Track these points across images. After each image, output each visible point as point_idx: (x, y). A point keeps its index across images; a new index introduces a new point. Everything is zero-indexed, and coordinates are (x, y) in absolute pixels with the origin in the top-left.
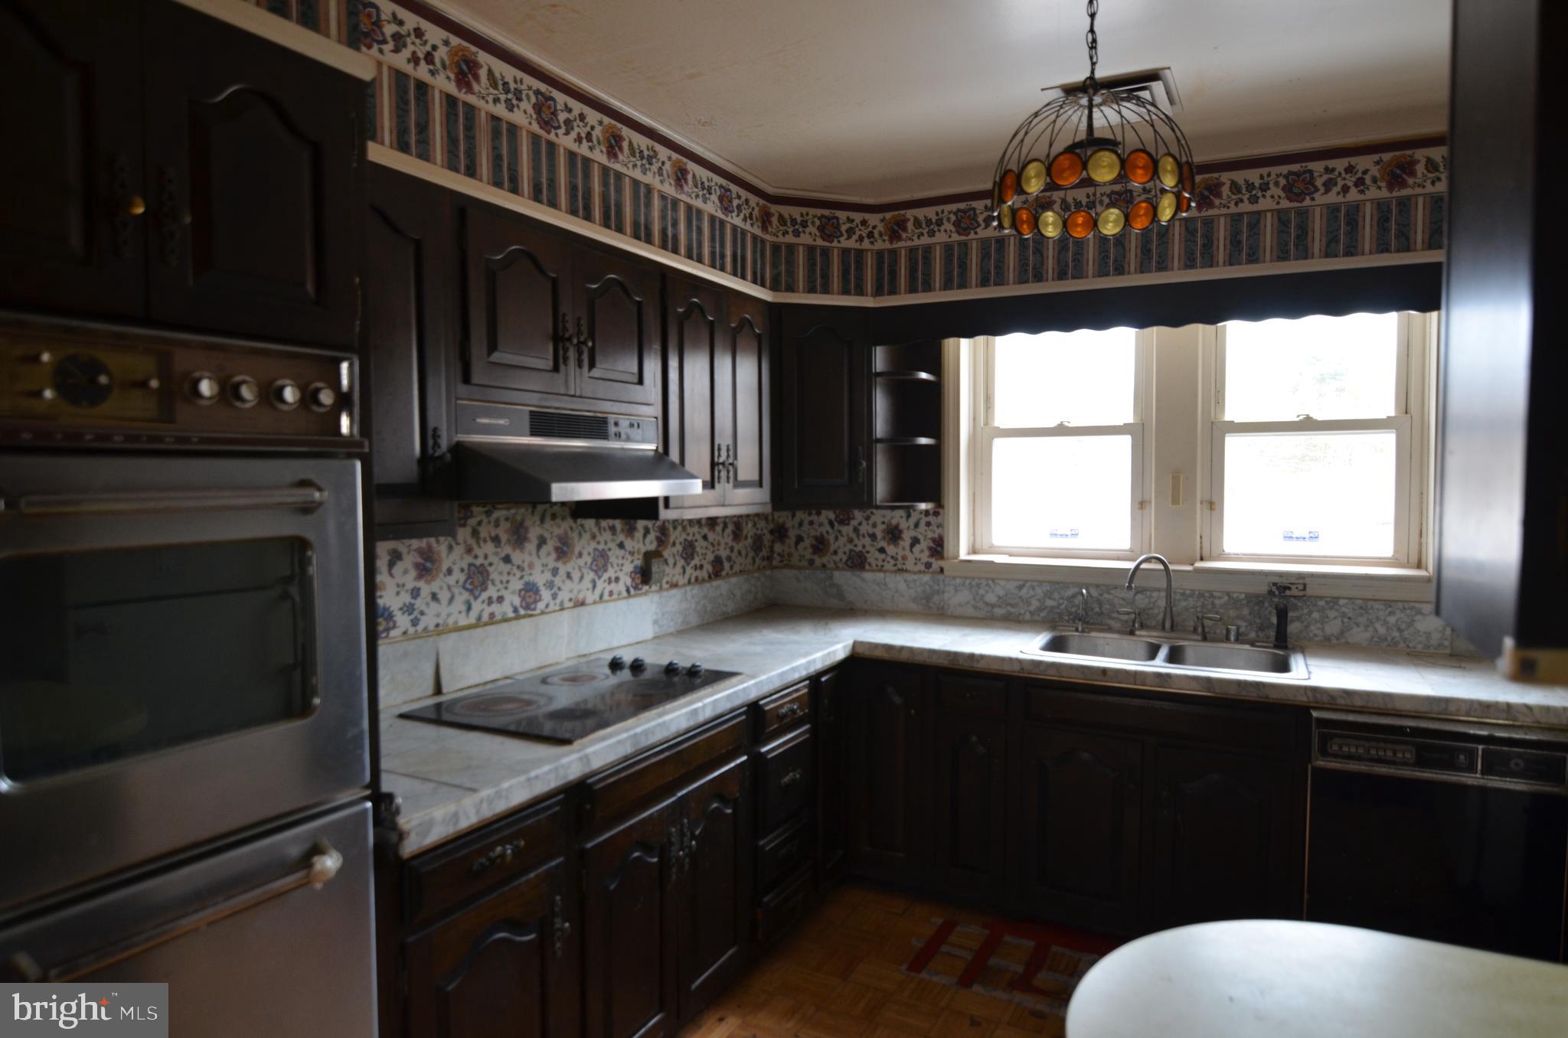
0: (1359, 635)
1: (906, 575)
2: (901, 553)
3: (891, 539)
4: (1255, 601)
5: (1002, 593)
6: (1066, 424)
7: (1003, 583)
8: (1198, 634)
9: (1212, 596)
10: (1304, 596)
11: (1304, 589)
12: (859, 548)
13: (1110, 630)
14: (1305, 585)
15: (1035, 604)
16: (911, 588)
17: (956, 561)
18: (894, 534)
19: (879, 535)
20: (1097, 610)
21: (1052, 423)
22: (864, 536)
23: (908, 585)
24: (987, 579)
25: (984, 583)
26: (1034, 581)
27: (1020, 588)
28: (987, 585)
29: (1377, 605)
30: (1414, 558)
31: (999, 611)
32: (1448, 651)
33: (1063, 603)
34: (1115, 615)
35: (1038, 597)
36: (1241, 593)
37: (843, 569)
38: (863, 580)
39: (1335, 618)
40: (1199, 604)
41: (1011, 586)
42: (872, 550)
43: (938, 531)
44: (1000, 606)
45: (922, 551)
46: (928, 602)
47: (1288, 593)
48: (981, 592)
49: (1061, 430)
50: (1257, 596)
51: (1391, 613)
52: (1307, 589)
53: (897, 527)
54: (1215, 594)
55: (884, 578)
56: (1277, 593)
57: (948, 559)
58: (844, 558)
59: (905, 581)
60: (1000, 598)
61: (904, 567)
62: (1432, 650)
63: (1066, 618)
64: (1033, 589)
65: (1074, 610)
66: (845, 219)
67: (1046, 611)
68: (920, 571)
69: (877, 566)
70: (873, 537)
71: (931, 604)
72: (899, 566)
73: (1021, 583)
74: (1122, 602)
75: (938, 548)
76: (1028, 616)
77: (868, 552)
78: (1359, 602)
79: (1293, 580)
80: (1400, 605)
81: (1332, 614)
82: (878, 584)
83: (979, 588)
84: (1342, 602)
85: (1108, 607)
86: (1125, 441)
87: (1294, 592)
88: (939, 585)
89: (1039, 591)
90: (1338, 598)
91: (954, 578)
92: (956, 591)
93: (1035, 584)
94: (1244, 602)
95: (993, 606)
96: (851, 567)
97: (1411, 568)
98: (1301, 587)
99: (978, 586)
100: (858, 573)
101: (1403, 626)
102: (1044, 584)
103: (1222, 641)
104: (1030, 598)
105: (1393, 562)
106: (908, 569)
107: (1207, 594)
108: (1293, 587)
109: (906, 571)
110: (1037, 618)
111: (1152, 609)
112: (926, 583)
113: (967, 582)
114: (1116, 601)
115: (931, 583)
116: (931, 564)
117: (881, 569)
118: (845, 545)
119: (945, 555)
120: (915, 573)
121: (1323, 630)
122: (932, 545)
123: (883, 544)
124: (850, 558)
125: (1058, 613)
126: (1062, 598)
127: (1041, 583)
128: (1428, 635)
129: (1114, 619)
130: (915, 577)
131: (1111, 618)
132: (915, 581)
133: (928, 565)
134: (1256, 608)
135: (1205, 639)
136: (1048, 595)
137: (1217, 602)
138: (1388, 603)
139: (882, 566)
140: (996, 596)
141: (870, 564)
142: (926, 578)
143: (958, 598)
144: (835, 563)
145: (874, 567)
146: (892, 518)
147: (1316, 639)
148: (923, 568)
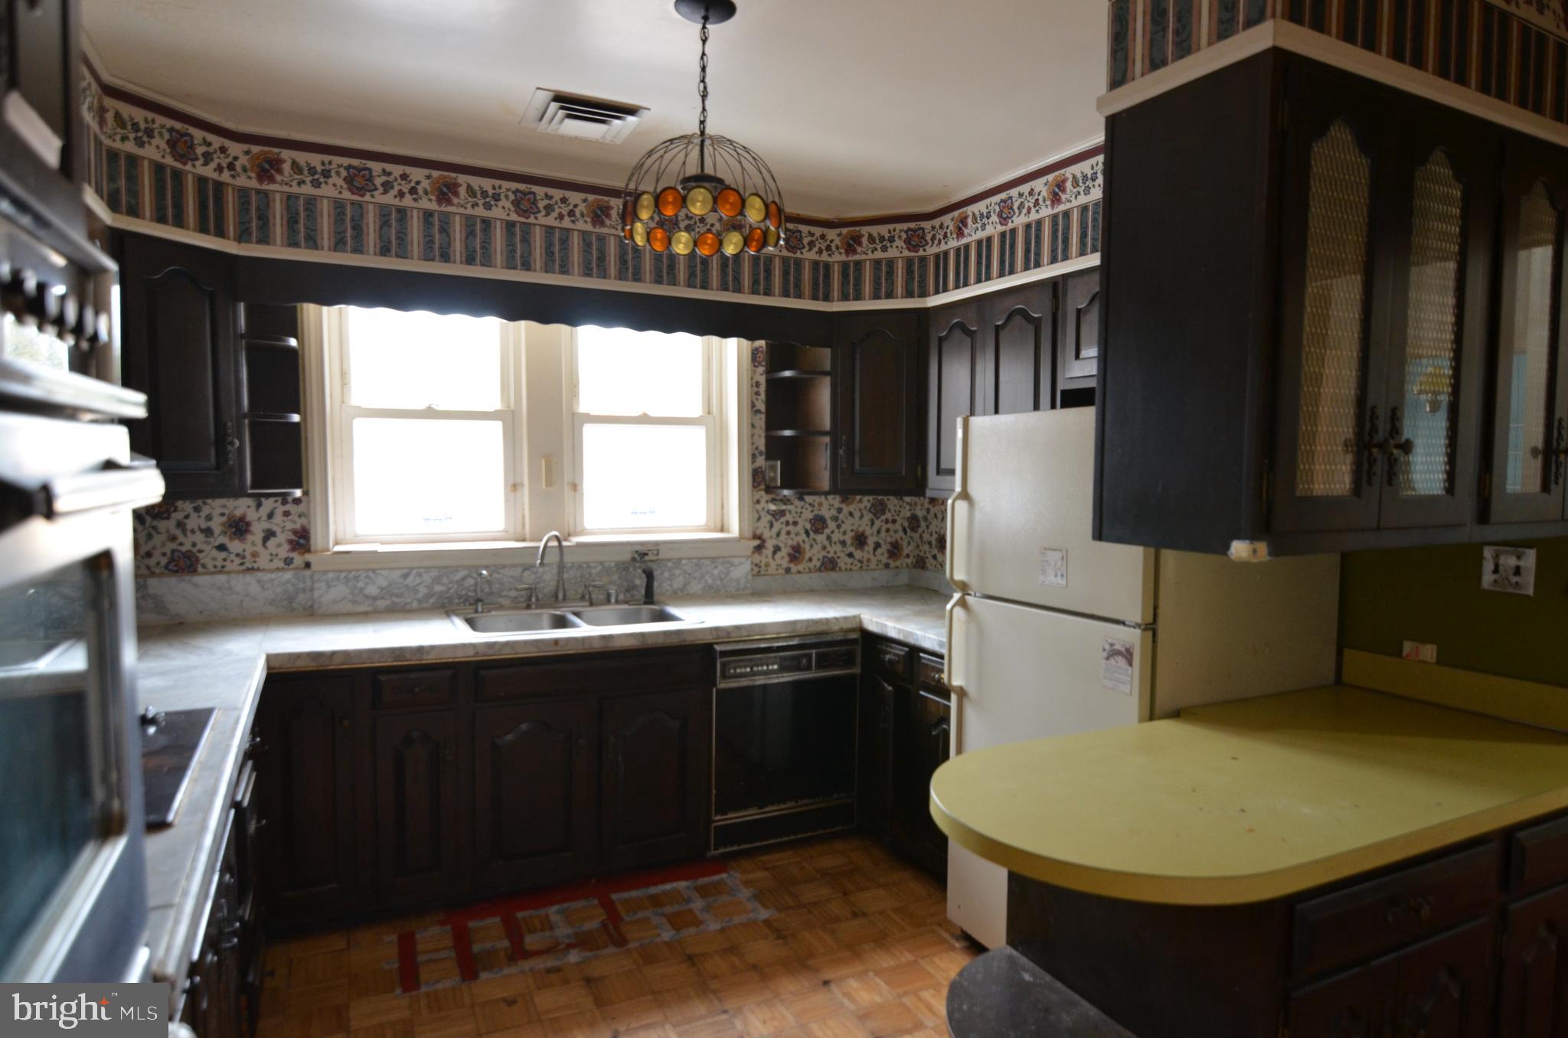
0: (696, 587)
1: (260, 574)
2: (249, 549)
3: (235, 534)
4: (623, 567)
5: (384, 584)
6: (435, 407)
7: (385, 573)
8: (585, 601)
9: (589, 567)
10: (658, 560)
11: (658, 554)
12: (187, 547)
13: (501, 607)
14: (658, 550)
15: (423, 591)
16: (268, 589)
17: (328, 553)
18: (239, 527)
19: (217, 530)
20: (487, 590)
21: (421, 406)
22: (193, 532)
23: (263, 587)
24: (367, 570)
25: (363, 574)
26: (421, 568)
27: (405, 576)
28: (367, 577)
29: (707, 562)
30: (719, 525)
31: (382, 604)
32: (750, 591)
33: (452, 587)
34: (504, 593)
35: (425, 584)
36: (611, 562)
37: (162, 575)
38: (196, 585)
39: (680, 575)
40: (579, 574)
41: (396, 575)
42: (207, 548)
43: (303, 521)
44: (382, 598)
45: (280, 545)
46: (291, 603)
47: (646, 558)
48: (360, 585)
49: (430, 413)
50: (624, 563)
51: (715, 567)
52: (660, 554)
53: (242, 519)
54: (592, 564)
55: (228, 581)
56: (638, 559)
57: (316, 552)
58: (164, 561)
59: (259, 581)
60: (382, 589)
61: (256, 566)
62: (741, 592)
63: (457, 601)
64: (420, 575)
65: (464, 592)
66: (201, 139)
67: (435, 597)
68: (278, 569)
69: (215, 567)
70: (208, 532)
71: (295, 605)
72: (248, 565)
73: (406, 571)
74: (510, 580)
75: (302, 540)
76: (415, 605)
77: (200, 551)
78: (694, 561)
79: (650, 547)
80: (720, 560)
81: (677, 572)
82: (220, 589)
83: (358, 581)
84: (684, 562)
85: (497, 586)
86: (496, 427)
87: (651, 557)
88: (304, 582)
89: (427, 578)
90: (680, 559)
91: (326, 572)
92: (329, 587)
93: (422, 570)
94: (615, 569)
95: (375, 599)
96: (176, 572)
97: (717, 532)
98: (655, 553)
99: (356, 578)
100: (187, 578)
101: (723, 576)
102: (432, 570)
103: (605, 605)
104: (417, 585)
105: (707, 529)
106: (261, 567)
107: (585, 566)
108: (650, 553)
109: (258, 569)
110: (426, 605)
111: (538, 583)
112: (288, 581)
113: (343, 575)
114: (505, 580)
115: (294, 581)
116: (292, 559)
117: (222, 570)
118: (163, 545)
119: (313, 548)
120: (271, 571)
121: (671, 585)
122: (293, 537)
123: (223, 540)
124: (172, 560)
125: (447, 598)
126: (451, 582)
127: (428, 569)
128: (738, 581)
129: (504, 597)
130: (273, 576)
131: (501, 596)
132: (272, 580)
133: (288, 561)
134: (624, 573)
135: (591, 604)
136: (437, 580)
137: (593, 571)
138: (713, 559)
139: (223, 567)
140: (379, 587)
141: (204, 566)
142: (288, 575)
143: (331, 594)
144: (148, 567)
145: (212, 569)
146: (235, 508)
147: (668, 593)
148: (281, 564)
